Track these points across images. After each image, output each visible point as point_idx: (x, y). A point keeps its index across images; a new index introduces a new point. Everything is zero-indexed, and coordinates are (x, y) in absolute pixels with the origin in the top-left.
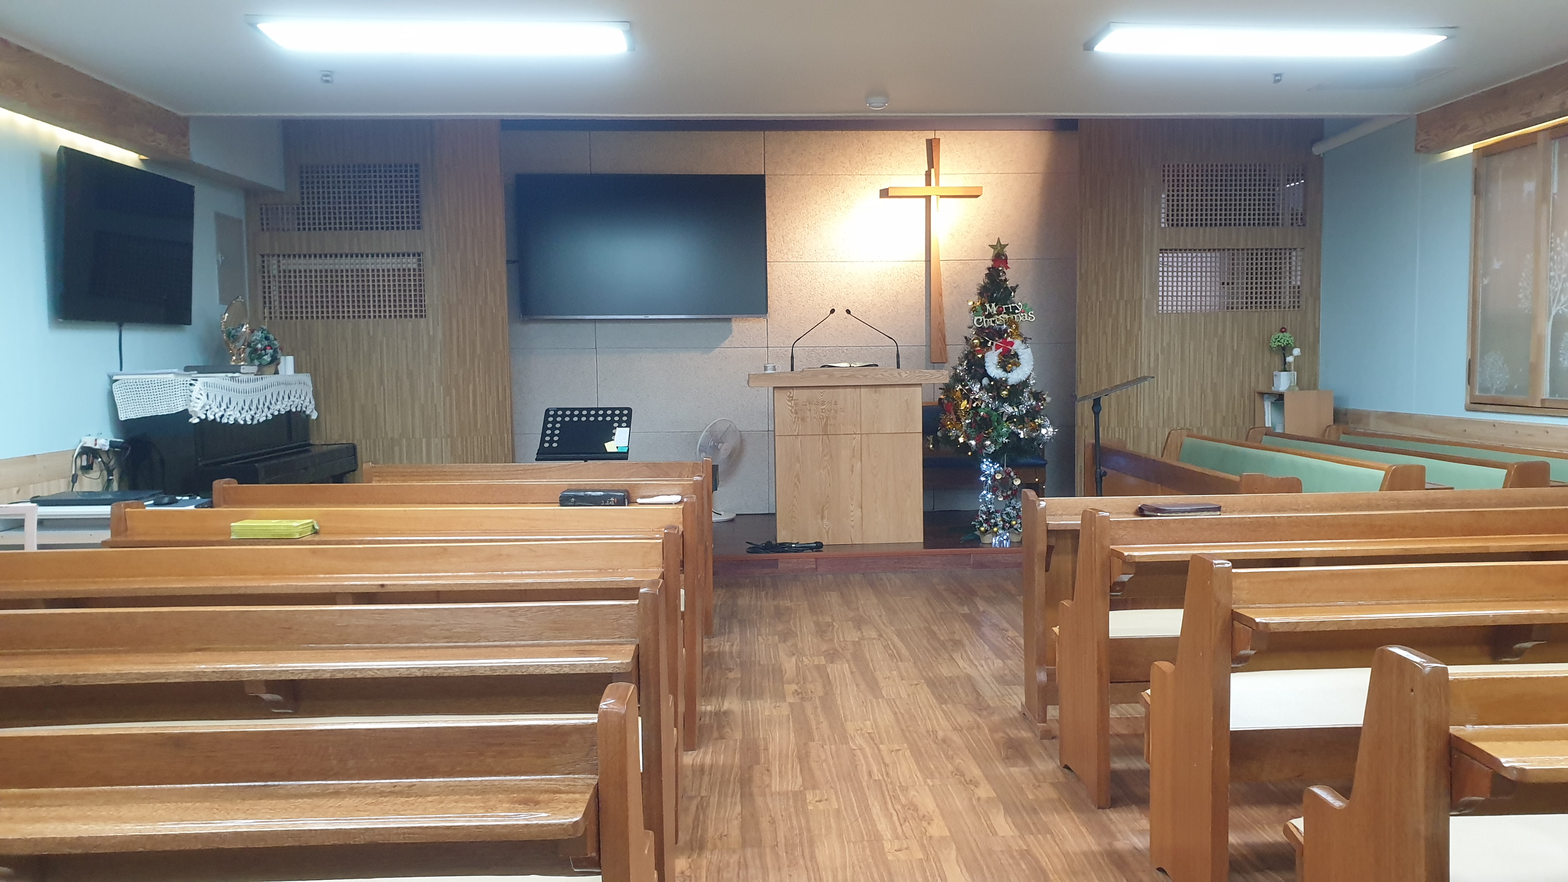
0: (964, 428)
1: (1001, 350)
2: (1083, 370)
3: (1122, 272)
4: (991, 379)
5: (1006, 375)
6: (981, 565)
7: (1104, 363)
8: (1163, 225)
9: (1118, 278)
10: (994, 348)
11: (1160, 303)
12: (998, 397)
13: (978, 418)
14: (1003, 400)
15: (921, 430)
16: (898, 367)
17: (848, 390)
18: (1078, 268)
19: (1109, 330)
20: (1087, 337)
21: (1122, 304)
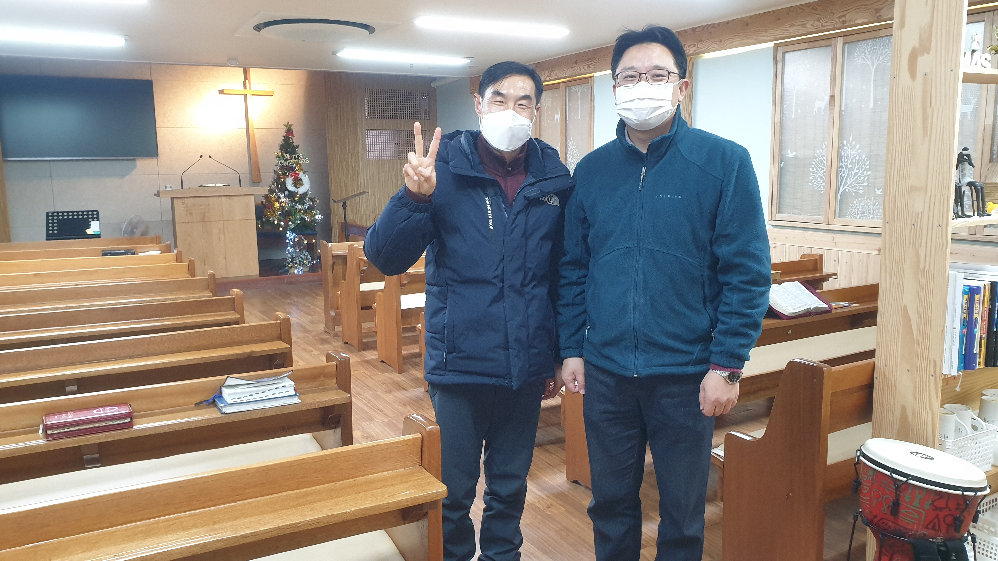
0: (277, 216)
1: (293, 177)
2: (333, 187)
3: (349, 139)
4: (289, 191)
5: (297, 190)
6: (290, 283)
7: (343, 184)
8: (366, 118)
9: (347, 142)
10: (290, 176)
11: (368, 155)
12: (293, 200)
13: (284, 211)
14: (296, 202)
15: (255, 218)
16: (240, 186)
17: (215, 198)
18: (327, 137)
19: (344, 167)
20: (334, 171)
21: (350, 154)
